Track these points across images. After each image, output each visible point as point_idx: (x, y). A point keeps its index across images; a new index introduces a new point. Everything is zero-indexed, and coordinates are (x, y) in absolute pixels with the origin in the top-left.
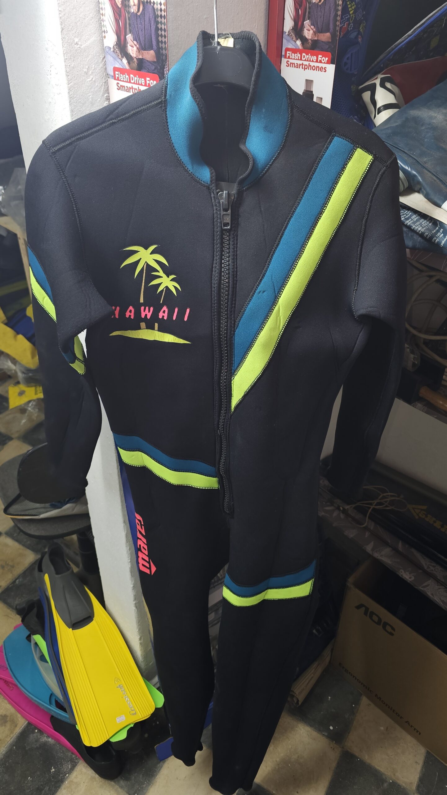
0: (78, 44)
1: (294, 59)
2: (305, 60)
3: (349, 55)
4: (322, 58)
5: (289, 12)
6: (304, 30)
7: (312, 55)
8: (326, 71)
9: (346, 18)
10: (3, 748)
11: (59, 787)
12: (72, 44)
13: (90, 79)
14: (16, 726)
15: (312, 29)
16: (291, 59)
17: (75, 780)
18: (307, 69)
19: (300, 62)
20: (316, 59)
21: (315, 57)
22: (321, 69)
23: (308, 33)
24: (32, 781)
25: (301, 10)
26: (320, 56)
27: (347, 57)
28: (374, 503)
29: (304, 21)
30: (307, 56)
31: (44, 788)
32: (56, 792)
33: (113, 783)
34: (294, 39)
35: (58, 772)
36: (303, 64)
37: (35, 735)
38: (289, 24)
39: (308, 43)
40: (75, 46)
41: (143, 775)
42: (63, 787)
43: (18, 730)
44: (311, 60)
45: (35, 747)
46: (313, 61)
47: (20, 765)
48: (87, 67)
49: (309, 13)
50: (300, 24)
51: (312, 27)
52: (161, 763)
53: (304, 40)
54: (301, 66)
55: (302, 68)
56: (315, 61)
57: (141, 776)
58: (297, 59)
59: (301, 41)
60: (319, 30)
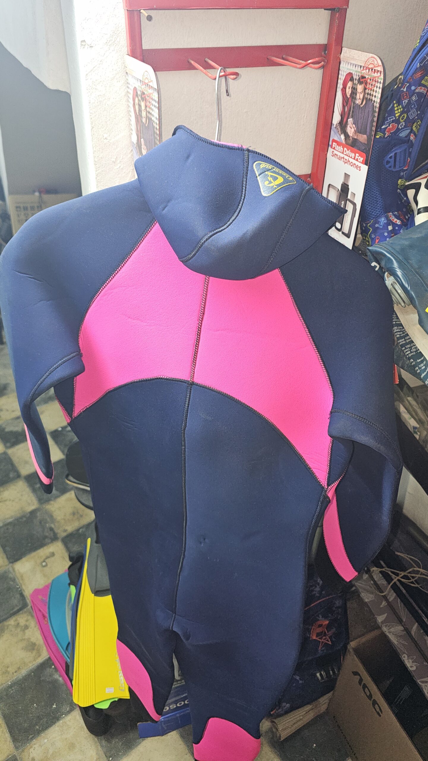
0: (107, 139)
1: (338, 151)
2: (346, 155)
3: (392, 154)
4: (358, 156)
5: (338, 108)
6: (347, 127)
7: (351, 151)
8: (360, 170)
9: (391, 120)
10: (24, 670)
11: (54, 723)
12: (101, 139)
13: (118, 167)
14: (39, 656)
15: (354, 128)
16: (336, 150)
17: (68, 723)
18: (346, 163)
19: (342, 155)
20: (354, 156)
21: (353, 154)
22: (357, 167)
23: (351, 130)
24: (36, 708)
25: (347, 107)
26: (357, 155)
27: (389, 156)
28: (401, 574)
29: (348, 118)
30: (348, 152)
31: (43, 718)
32: (51, 727)
33: (96, 739)
34: (340, 133)
35: (57, 710)
36: (344, 158)
37: (51, 670)
38: (336, 119)
39: (350, 139)
40: (105, 141)
41: (122, 743)
42: (57, 724)
43: (40, 660)
44: (351, 156)
45: (48, 680)
46: (351, 157)
47: (32, 690)
48: (115, 157)
49: (353, 112)
50: (345, 120)
51: (354, 126)
52: (141, 740)
53: (347, 136)
54: (342, 159)
55: (343, 161)
56: (353, 158)
57: (121, 744)
58: (340, 152)
59: (345, 136)
60: (358, 131)
